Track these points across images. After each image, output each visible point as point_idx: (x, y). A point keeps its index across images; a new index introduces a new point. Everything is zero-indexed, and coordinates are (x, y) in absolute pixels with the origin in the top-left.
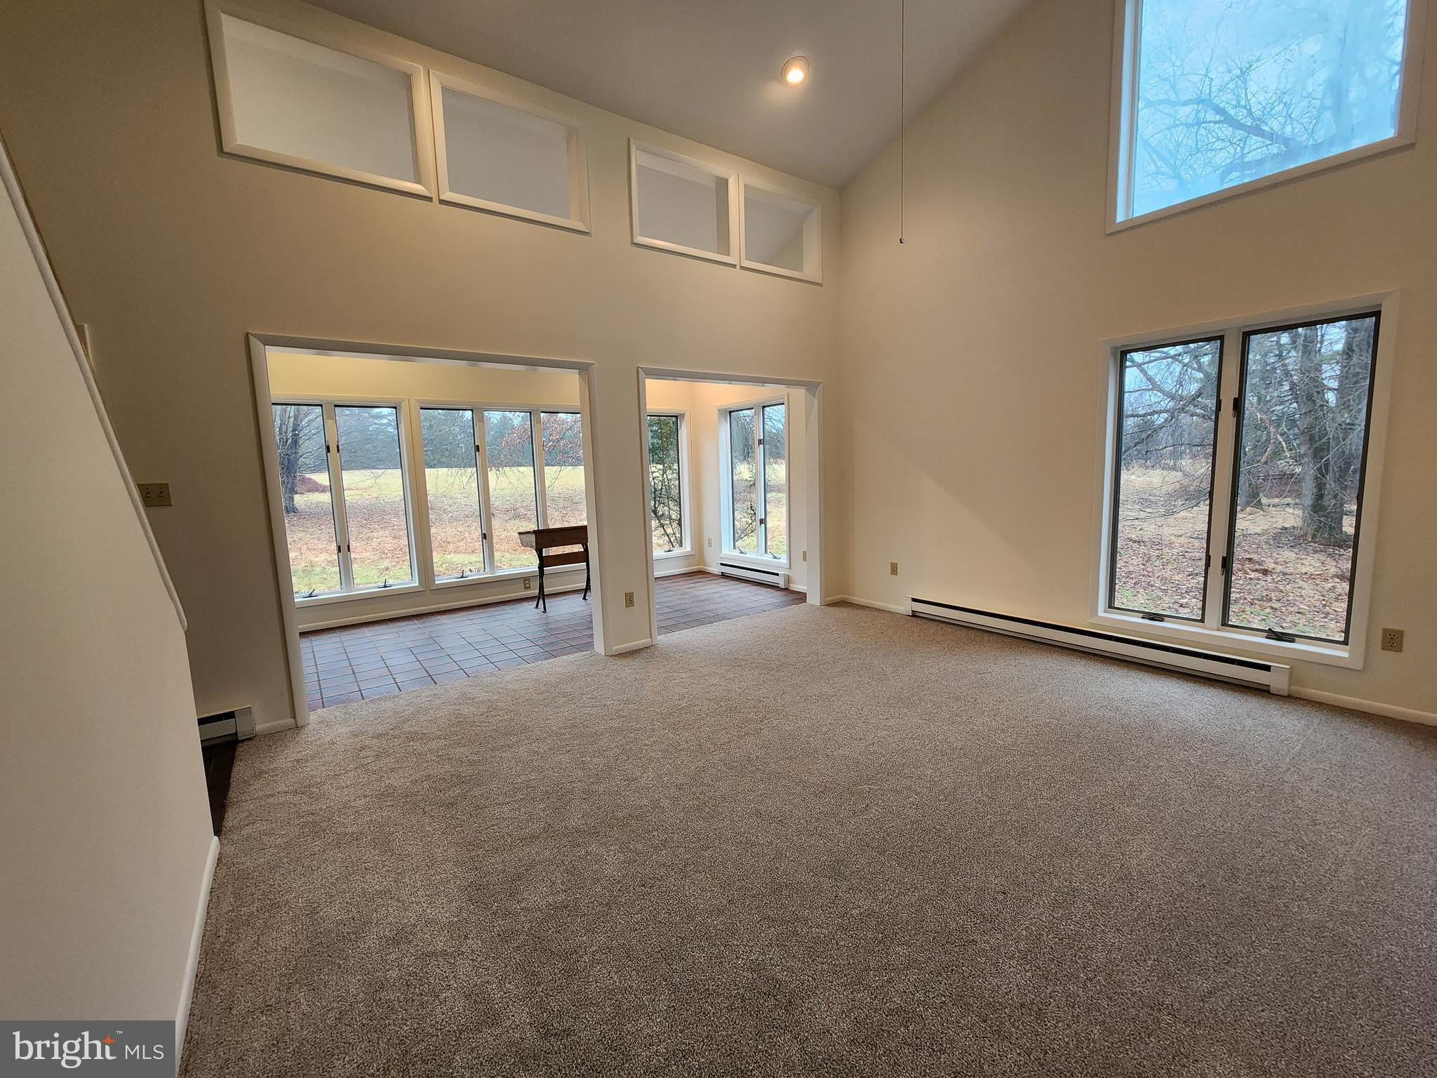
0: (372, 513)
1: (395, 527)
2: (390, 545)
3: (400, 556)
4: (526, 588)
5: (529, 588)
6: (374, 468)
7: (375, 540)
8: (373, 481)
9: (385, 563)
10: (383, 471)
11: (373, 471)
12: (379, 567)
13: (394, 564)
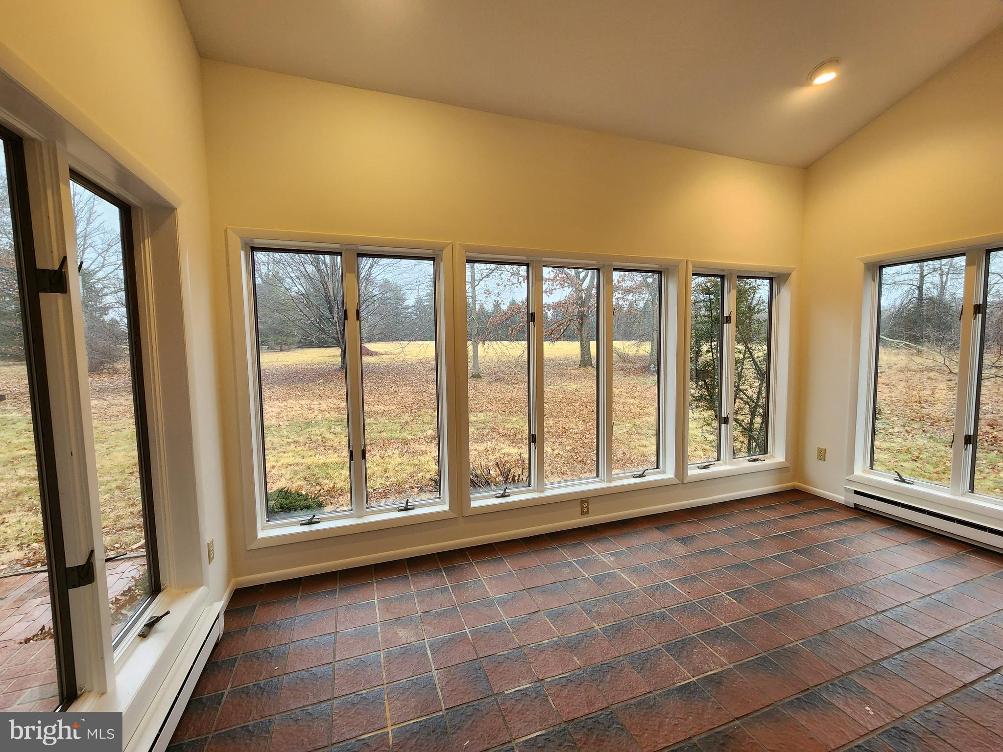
0: (399, 372)
1: (414, 384)
2: (409, 399)
3: (416, 411)
4: (583, 513)
5: (587, 512)
6: (402, 340)
7: (399, 394)
8: (401, 349)
9: (406, 417)
10: (408, 342)
11: (401, 342)
12: (401, 421)
13: (412, 418)
